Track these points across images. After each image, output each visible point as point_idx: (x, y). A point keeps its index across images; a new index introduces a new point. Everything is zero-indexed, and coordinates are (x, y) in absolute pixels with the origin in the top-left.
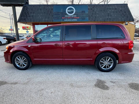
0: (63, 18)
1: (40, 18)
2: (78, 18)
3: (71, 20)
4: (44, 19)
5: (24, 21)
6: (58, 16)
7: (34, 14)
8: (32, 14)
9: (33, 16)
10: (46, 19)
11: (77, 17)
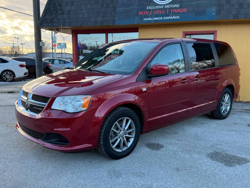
0: (140, 13)
1: (86, 15)
2: (185, 10)
3: (162, 18)
4: (93, 19)
5: (50, 24)
6: (129, 8)
7: (73, 8)
8: (68, 8)
9: (69, 12)
10: (100, 19)
11: (180, 7)
